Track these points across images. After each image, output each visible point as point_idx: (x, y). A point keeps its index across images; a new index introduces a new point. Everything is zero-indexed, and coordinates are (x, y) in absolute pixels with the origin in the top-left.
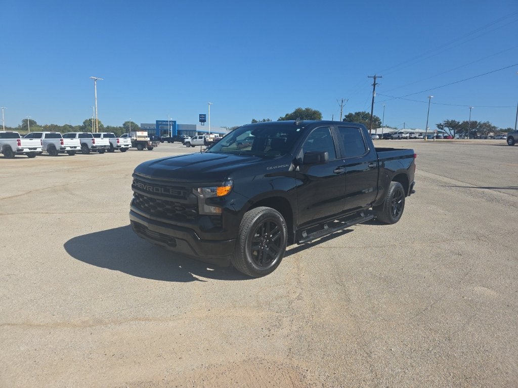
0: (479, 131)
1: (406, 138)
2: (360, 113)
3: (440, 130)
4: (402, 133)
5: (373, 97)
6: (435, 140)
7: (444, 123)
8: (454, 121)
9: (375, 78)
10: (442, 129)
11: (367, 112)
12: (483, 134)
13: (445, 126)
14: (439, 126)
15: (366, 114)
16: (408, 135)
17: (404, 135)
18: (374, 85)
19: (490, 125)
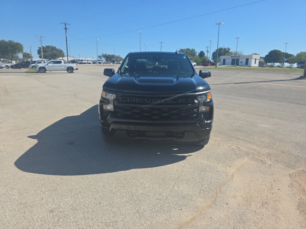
0: (116, 60)
1: (85, 63)
2: (49, 46)
3: (100, 59)
4: (82, 60)
5: (66, 37)
6: (104, 64)
7: (102, 55)
8: (106, 54)
9: (65, 24)
10: (101, 58)
11: (54, 46)
12: (118, 62)
13: (102, 57)
14: (99, 57)
15: (54, 47)
16: (86, 61)
17: (84, 62)
18: (66, 29)
19: (120, 58)
